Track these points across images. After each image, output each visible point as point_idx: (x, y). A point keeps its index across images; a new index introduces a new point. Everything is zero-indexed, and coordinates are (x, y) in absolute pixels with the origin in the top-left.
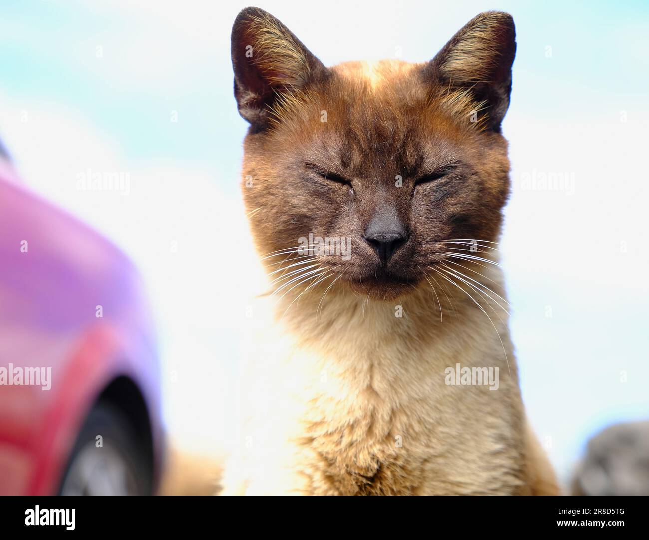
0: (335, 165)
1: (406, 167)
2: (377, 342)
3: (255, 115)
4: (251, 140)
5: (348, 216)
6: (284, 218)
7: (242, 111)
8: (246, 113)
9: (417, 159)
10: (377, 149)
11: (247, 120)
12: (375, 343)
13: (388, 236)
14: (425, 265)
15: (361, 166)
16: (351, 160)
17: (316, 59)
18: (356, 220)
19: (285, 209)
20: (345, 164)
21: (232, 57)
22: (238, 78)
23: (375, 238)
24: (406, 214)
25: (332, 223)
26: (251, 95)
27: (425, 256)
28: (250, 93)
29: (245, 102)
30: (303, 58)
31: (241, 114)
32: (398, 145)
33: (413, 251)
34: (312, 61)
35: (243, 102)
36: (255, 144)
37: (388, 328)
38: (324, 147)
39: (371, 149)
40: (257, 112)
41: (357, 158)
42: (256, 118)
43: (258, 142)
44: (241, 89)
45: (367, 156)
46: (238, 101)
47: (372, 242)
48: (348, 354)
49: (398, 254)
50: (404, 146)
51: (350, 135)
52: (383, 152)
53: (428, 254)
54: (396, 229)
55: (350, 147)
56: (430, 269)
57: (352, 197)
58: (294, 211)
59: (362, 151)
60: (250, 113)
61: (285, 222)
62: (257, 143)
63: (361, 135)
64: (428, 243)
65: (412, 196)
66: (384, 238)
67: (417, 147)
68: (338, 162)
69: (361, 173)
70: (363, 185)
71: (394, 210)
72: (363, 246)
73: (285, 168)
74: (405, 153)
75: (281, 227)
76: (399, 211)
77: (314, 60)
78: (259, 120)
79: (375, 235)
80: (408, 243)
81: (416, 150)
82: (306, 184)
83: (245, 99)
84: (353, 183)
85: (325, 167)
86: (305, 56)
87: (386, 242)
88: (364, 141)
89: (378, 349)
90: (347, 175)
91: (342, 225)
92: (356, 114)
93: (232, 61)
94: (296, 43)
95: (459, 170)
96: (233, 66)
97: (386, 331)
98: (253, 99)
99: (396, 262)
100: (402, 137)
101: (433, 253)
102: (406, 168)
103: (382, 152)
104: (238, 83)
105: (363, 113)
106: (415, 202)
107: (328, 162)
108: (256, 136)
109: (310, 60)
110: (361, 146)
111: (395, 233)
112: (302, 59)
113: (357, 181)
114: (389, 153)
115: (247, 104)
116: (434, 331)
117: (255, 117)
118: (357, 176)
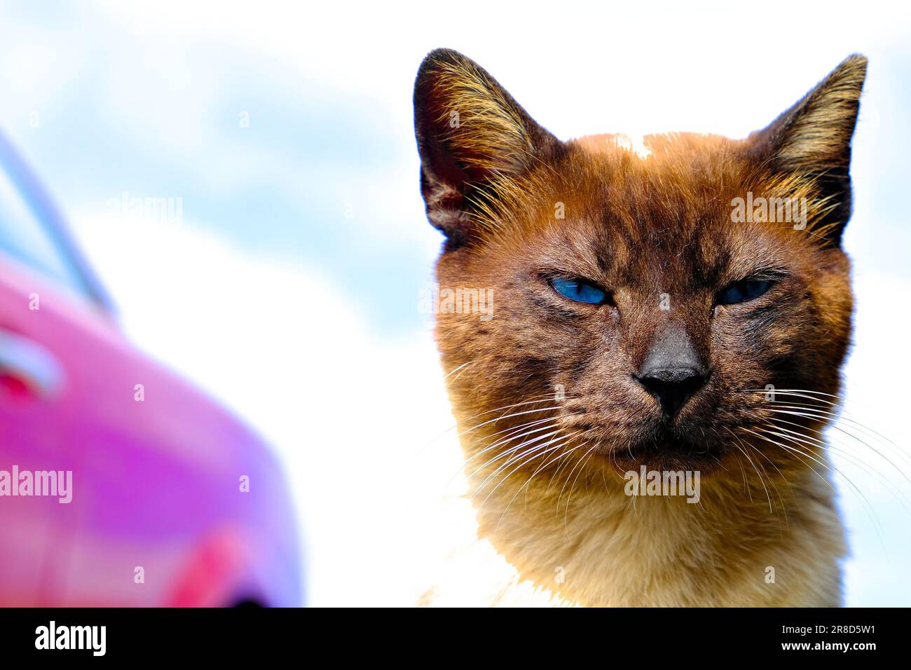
0: (587, 265)
1: (701, 269)
2: (647, 581)
3: (453, 219)
4: (446, 261)
5: (608, 350)
6: (504, 367)
7: (434, 216)
8: (438, 216)
9: (719, 257)
10: (655, 242)
11: (439, 227)
12: (644, 584)
13: (676, 373)
14: (734, 425)
15: (629, 268)
16: (613, 257)
17: (544, 130)
18: (622, 355)
19: (507, 351)
20: (604, 264)
21: (416, 130)
22: (426, 164)
23: (655, 376)
24: (703, 341)
25: (580, 363)
26: (446, 190)
27: (735, 411)
28: (445, 186)
29: (438, 200)
30: (522, 130)
31: (431, 221)
32: (689, 234)
33: (715, 402)
34: (537, 133)
35: (435, 199)
36: (454, 267)
37: (669, 555)
38: (567, 241)
39: (644, 241)
40: (456, 214)
41: (622, 254)
42: (455, 223)
43: (457, 263)
44: (431, 180)
45: (639, 250)
46: (426, 200)
47: (650, 384)
48: (602, 597)
49: (690, 406)
50: (697, 236)
51: (610, 220)
52: (665, 247)
53: (739, 408)
54: (688, 361)
55: (610, 237)
56: (744, 431)
57: (614, 320)
58: (519, 353)
59: (631, 245)
60: (443, 216)
61: (505, 375)
62: (456, 266)
63: (628, 222)
64: (738, 391)
65: (712, 317)
66: (670, 374)
67: (719, 240)
68: (591, 260)
69: (631, 278)
70: (633, 298)
71: (683, 333)
72: (635, 391)
73: (506, 288)
74: (698, 247)
75: (500, 384)
76: (693, 335)
77: (540, 132)
78: (459, 228)
79: (655, 371)
80: (709, 388)
81: (716, 243)
82: (536, 309)
83: (437, 196)
84: (616, 298)
85: (570, 269)
86: (526, 127)
87: (672, 382)
88: (634, 228)
89: (646, 594)
90: (609, 283)
91: (598, 363)
92: (616, 192)
93: (417, 137)
94: (511, 106)
95: (787, 285)
96: (419, 146)
97: (665, 560)
98: (449, 195)
99: (689, 418)
100: (693, 225)
101: (750, 408)
102: (701, 271)
103: (663, 246)
104: (426, 172)
105: (629, 192)
106: (715, 326)
107: (576, 261)
108: (456, 254)
109: (534, 131)
110: (630, 236)
111: (687, 368)
112: (521, 132)
113: (623, 294)
114: (674, 246)
115: (439, 202)
116: (743, 560)
117: (452, 222)
118: (624, 284)
